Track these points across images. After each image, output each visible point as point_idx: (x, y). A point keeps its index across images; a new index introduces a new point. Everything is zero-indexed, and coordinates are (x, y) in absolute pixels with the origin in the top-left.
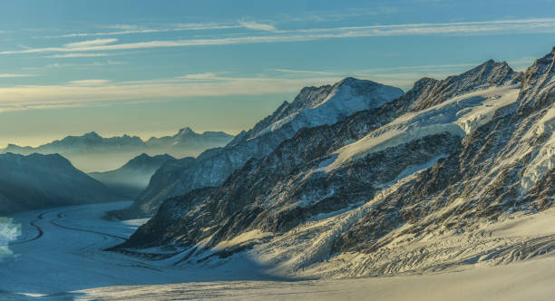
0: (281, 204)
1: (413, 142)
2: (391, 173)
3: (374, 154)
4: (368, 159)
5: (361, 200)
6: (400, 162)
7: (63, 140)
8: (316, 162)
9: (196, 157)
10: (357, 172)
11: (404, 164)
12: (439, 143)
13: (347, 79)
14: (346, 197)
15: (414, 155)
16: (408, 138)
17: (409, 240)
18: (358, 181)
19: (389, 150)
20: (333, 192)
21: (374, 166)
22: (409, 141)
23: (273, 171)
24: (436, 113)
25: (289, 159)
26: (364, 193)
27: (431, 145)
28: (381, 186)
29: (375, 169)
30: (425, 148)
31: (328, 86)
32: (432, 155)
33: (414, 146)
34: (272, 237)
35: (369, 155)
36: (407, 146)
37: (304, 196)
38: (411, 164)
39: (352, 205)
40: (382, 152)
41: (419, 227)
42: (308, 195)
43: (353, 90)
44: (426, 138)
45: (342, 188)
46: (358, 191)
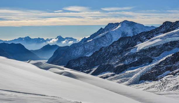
0: (117, 63)
1: (166, 43)
2: (158, 54)
3: (152, 47)
4: (149, 49)
5: (147, 63)
6: (162, 50)
7: (18, 39)
8: (130, 49)
9: (69, 46)
10: (146, 53)
11: (163, 51)
12: (175, 44)
13: (125, 21)
14: (142, 61)
15: (166, 48)
16: (164, 42)
17: (171, 77)
18: (146, 56)
19: (157, 46)
20: (137, 60)
21: (152, 51)
22: (164, 43)
23: (110, 52)
24: (174, 33)
25: (116, 47)
26: (148, 60)
27: (173, 45)
28: (155, 58)
29: (152, 52)
30: (170, 45)
31: (118, 23)
32: (173, 48)
33: (166, 44)
34: (115, 75)
35: (150, 47)
36: (164, 44)
37: (126, 61)
38: (165, 51)
39: (144, 64)
40: (155, 46)
41: (175, 73)
42: (127, 60)
43: (127, 25)
44: (171, 42)
45: (140, 58)
46: (146, 60)
